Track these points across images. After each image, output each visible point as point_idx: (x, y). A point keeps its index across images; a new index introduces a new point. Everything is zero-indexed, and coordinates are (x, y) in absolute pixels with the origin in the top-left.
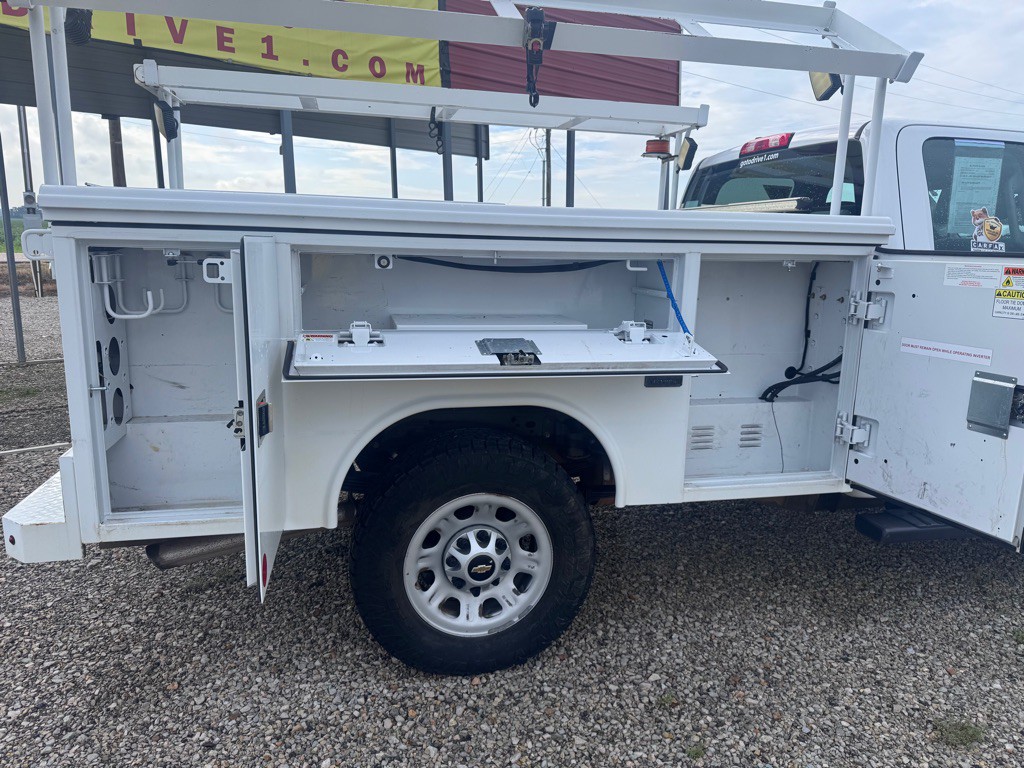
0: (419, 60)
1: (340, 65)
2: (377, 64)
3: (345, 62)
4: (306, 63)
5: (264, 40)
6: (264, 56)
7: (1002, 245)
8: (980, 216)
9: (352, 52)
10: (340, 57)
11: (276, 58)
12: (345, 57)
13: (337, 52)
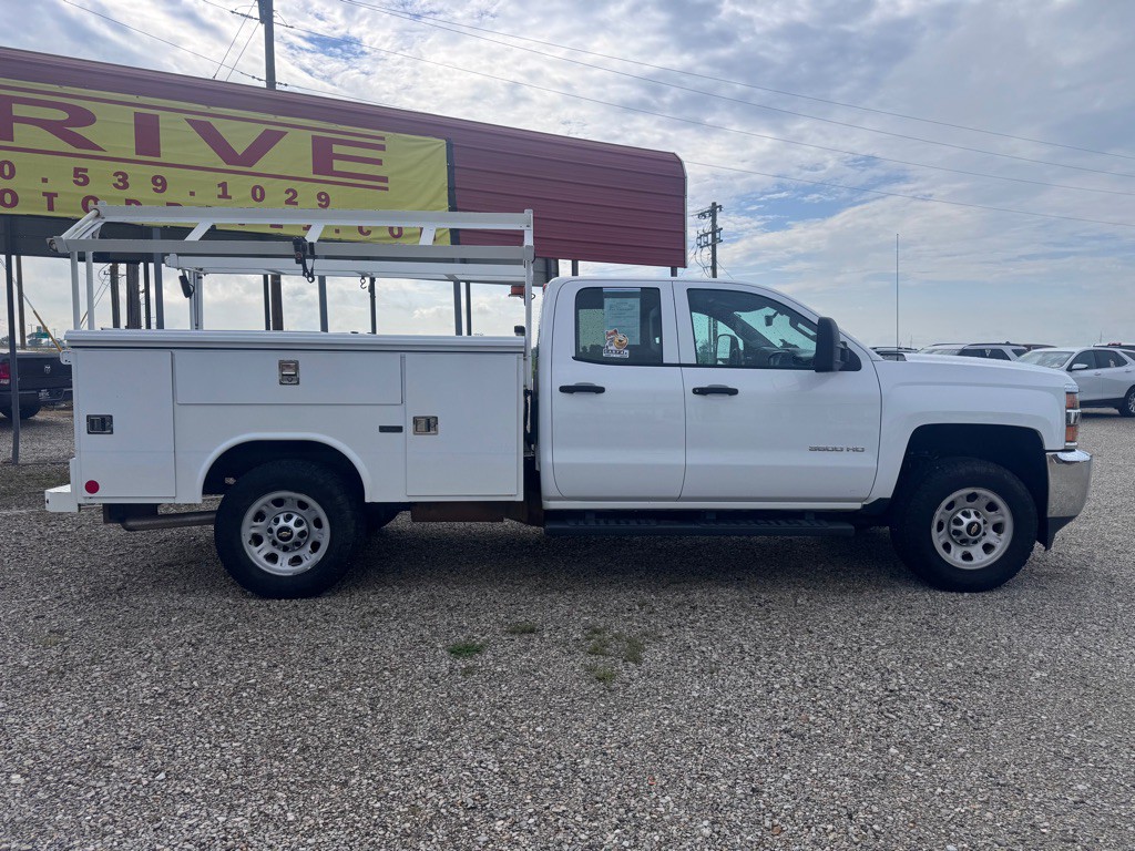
7: (627, 351)
8: (612, 334)
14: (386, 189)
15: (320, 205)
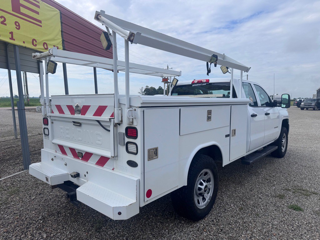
0: (57, 45)
1: (35, 44)
2: (45, 45)
3: (36, 43)
4: (24, 42)
5: (10, 33)
6: (10, 39)
7: (253, 103)
8: (250, 97)
9: (38, 40)
10: (34, 41)
11: (14, 40)
12: (36, 42)
13: (34, 40)
14: (41, 26)
15: (16, 28)
